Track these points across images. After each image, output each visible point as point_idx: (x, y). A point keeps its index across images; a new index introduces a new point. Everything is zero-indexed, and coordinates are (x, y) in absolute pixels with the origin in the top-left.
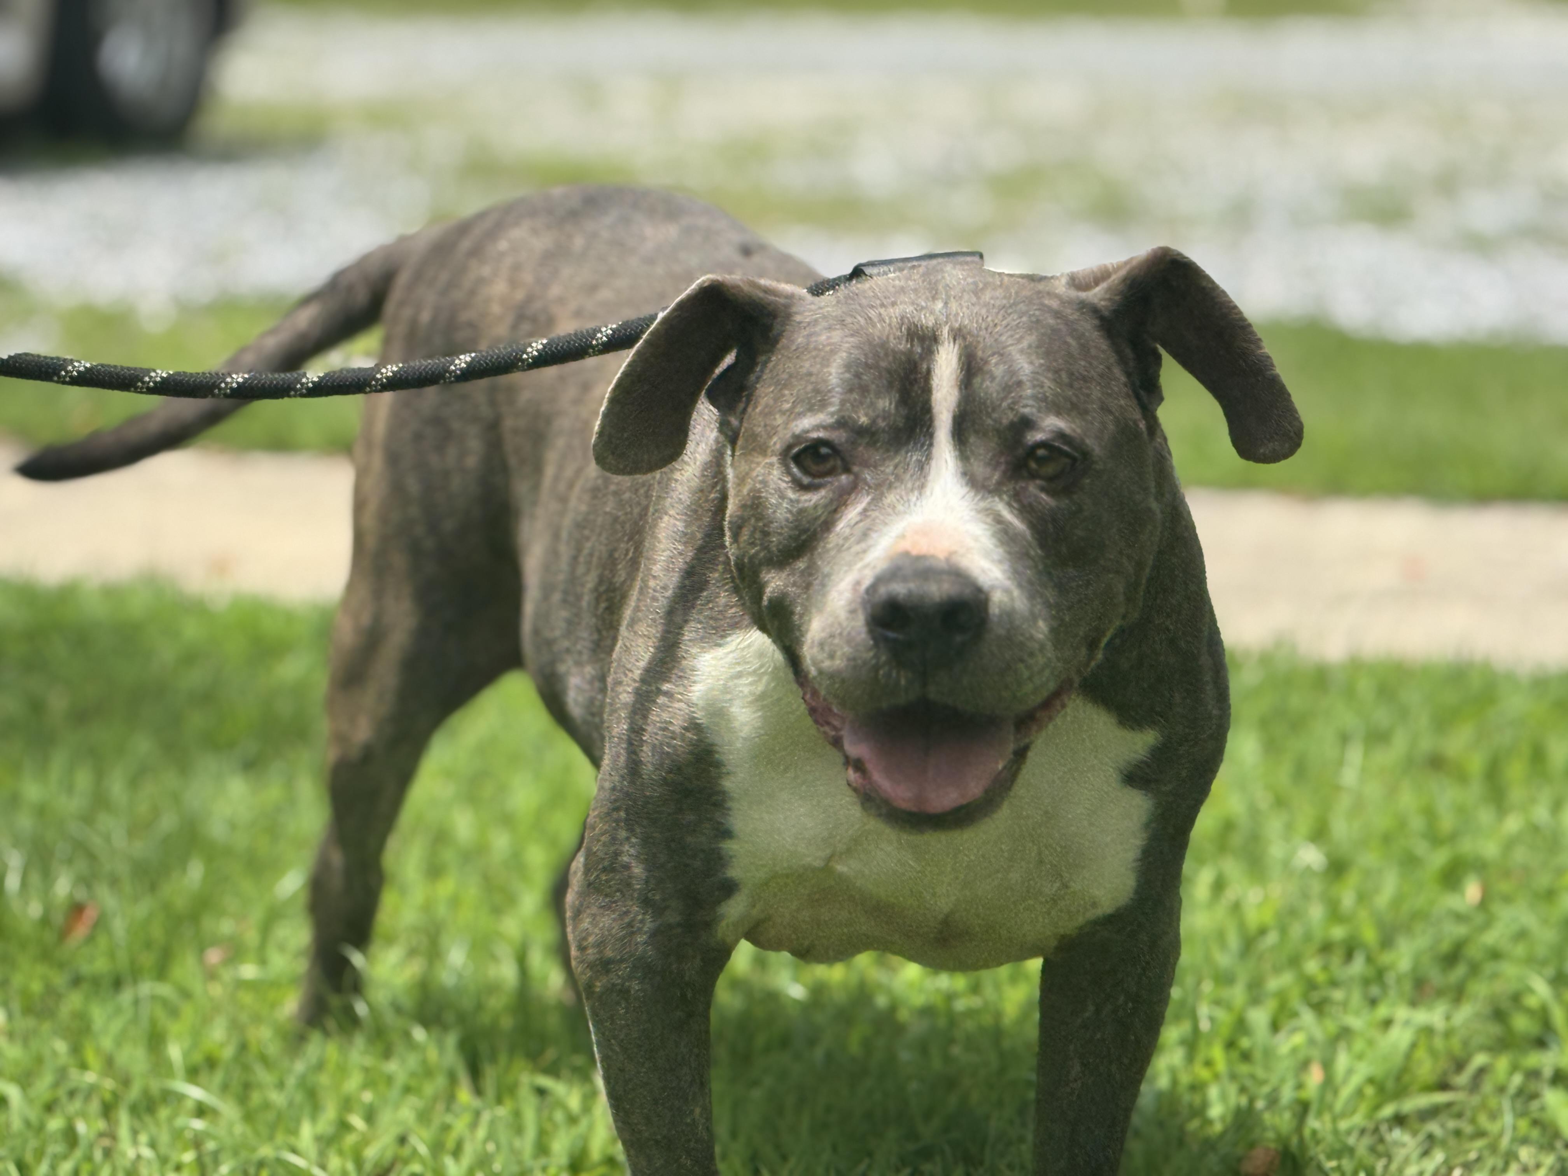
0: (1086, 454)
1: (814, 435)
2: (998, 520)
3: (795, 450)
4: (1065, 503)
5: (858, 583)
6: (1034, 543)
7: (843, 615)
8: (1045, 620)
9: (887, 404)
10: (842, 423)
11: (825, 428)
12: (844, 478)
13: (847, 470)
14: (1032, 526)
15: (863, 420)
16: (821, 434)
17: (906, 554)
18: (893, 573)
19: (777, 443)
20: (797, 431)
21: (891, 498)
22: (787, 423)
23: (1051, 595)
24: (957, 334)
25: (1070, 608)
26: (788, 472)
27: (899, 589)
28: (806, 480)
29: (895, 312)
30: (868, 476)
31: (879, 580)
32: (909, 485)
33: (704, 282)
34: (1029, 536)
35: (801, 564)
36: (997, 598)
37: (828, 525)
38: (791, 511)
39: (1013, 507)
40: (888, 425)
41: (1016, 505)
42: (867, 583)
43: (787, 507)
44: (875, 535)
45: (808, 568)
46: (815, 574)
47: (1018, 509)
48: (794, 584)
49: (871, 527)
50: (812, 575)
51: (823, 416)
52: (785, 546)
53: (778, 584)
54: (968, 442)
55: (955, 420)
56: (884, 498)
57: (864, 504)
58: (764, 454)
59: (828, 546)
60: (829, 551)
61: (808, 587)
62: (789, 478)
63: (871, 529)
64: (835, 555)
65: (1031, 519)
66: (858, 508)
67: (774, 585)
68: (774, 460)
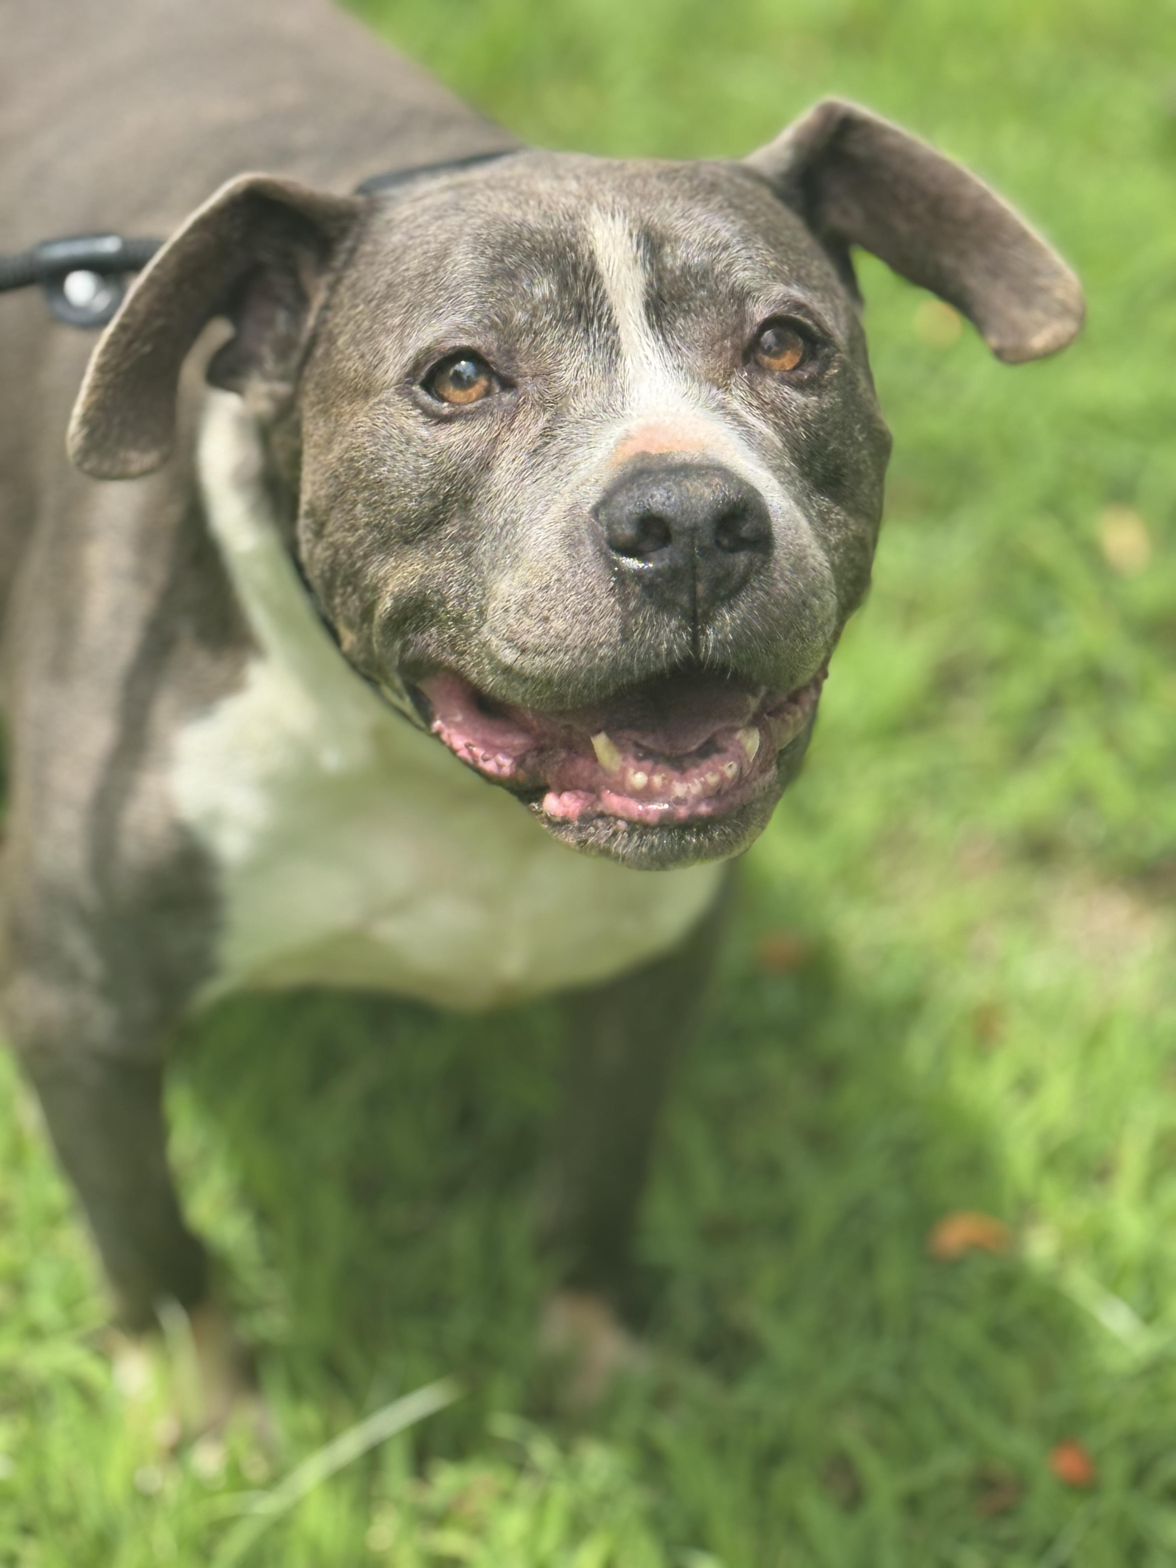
1: (453, 343)
2: (738, 420)
3: (422, 374)
4: (813, 401)
6: (789, 456)
9: (547, 290)
10: (487, 324)
11: (465, 331)
13: (508, 386)
14: (778, 428)
15: (519, 316)
16: (464, 342)
17: (644, 456)
18: (634, 478)
20: (423, 344)
21: (582, 407)
22: (398, 343)
26: (416, 404)
28: (447, 408)
30: (540, 387)
31: (611, 494)
34: (779, 443)
35: (451, 530)
37: (485, 466)
38: (425, 456)
39: (751, 405)
40: (554, 317)
41: (755, 403)
42: (593, 502)
43: (416, 454)
44: (578, 451)
45: (463, 529)
46: (477, 534)
47: (757, 408)
48: (442, 559)
49: (565, 445)
50: (473, 536)
51: (458, 319)
52: (415, 511)
53: (411, 573)
54: (674, 328)
55: (647, 306)
56: (572, 410)
57: (542, 423)
58: (367, 393)
59: (494, 489)
60: (497, 495)
61: (468, 553)
62: (419, 411)
63: (567, 447)
64: (512, 496)
65: (777, 421)
66: (532, 431)
67: (402, 574)
68: (388, 394)
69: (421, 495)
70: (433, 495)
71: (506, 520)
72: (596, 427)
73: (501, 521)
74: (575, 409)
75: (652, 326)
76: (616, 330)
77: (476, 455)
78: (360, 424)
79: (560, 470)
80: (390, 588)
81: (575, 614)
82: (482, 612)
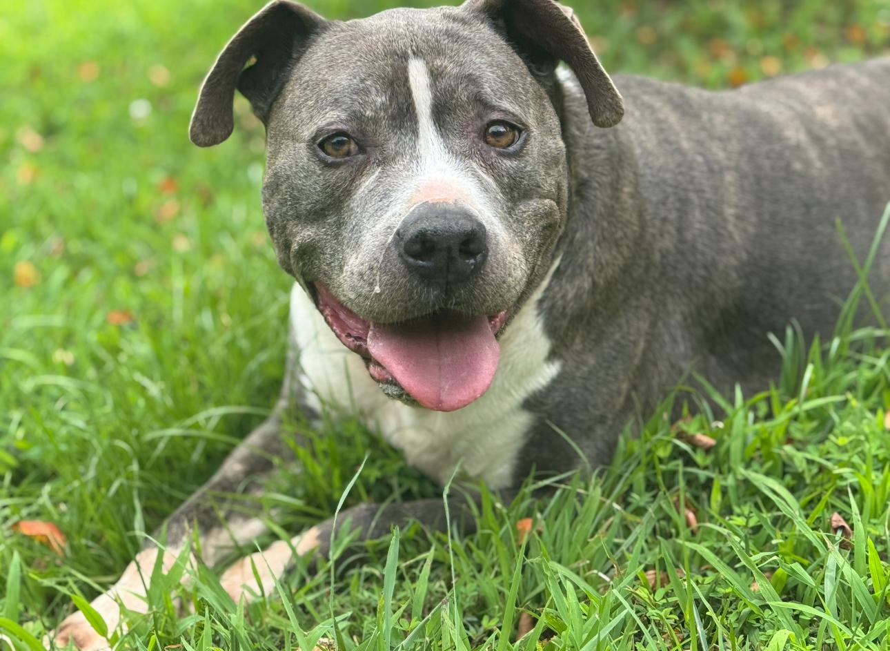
3: (320, 140)
5: (389, 227)
7: (378, 253)
9: (384, 99)
10: (353, 116)
11: (342, 122)
12: (361, 157)
14: (494, 178)
15: (369, 113)
17: (426, 204)
20: (321, 125)
21: (397, 167)
26: (316, 154)
28: (328, 159)
30: (377, 153)
31: (407, 224)
34: (494, 185)
36: (491, 232)
37: (349, 192)
39: (482, 166)
40: (386, 114)
42: (398, 227)
44: (393, 193)
45: (336, 222)
47: (485, 168)
48: (325, 233)
51: (339, 112)
53: (308, 235)
57: (377, 173)
59: (352, 206)
60: (354, 209)
62: (317, 159)
65: (494, 175)
66: (372, 177)
67: (304, 234)
68: (303, 145)
70: (323, 203)
71: (356, 223)
74: (393, 168)
75: (434, 122)
76: (416, 123)
77: (344, 186)
80: (297, 239)
82: (341, 268)
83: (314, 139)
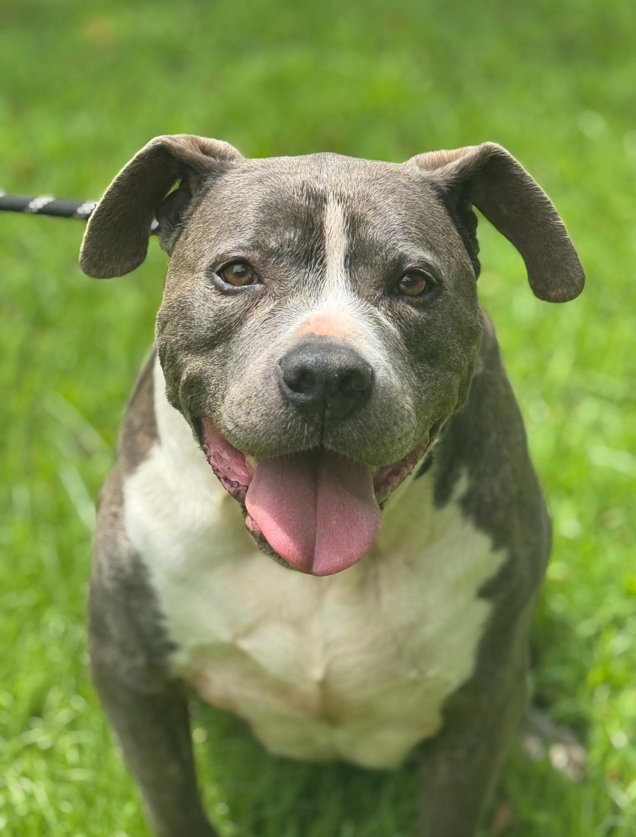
0: (440, 281)
1: (235, 254)
2: (378, 322)
3: (218, 268)
4: (423, 315)
5: (272, 356)
6: (403, 342)
7: (258, 381)
8: (410, 396)
9: (292, 236)
10: (256, 246)
11: (243, 248)
12: (258, 287)
13: (260, 281)
14: (400, 328)
15: (273, 244)
16: (240, 254)
17: (312, 335)
18: (302, 348)
19: (205, 263)
20: (221, 252)
21: (293, 302)
22: (211, 248)
23: (414, 379)
24: (341, 199)
25: (425, 392)
26: (213, 282)
27: (309, 359)
28: (227, 287)
29: (299, 179)
30: (275, 286)
31: (290, 354)
32: (308, 293)
33: (157, 141)
34: (399, 336)
35: (219, 350)
36: (380, 374)
37: (241, 322)
38: (212, 310)
39: (388, 315)
40: (291, 251)
41: (390, 314)
42: (281, 356)
43: (209, 307)
44: (283, 325)
45: (224, 352)
46: (230, 356)
47: (391, 317)
48: (212, 363)
49: (279, 321)
50: (228, 357)
51: (241, 241)
52: (203, 336)
53: (196, 365)
54: (357, 271)
55: (346, 257)
56: (288, 302)
57: (271, 307)
58: (193, 271)
59: (242, 336)
60: (242, 340)
61: (224, 365)
62: (214, 286)
63: (279, 322)
64: (248, 342)
65: (400, 324)
66: (266, 309)
67: (193, 364)
68: (201, 274)
69: (208, 328)
70: (213, 331)
71: (243, 354)
72: (296, 313)
73: (241, 354)
74: (289, 303)
75: (345, 267)
76: (325, 266)
77: (237, 316)
78: (187, 285)
79: (272, 334)
80: (187, 369)
81: (262, 415)
82: (223, 397)
83: (213, 266)
